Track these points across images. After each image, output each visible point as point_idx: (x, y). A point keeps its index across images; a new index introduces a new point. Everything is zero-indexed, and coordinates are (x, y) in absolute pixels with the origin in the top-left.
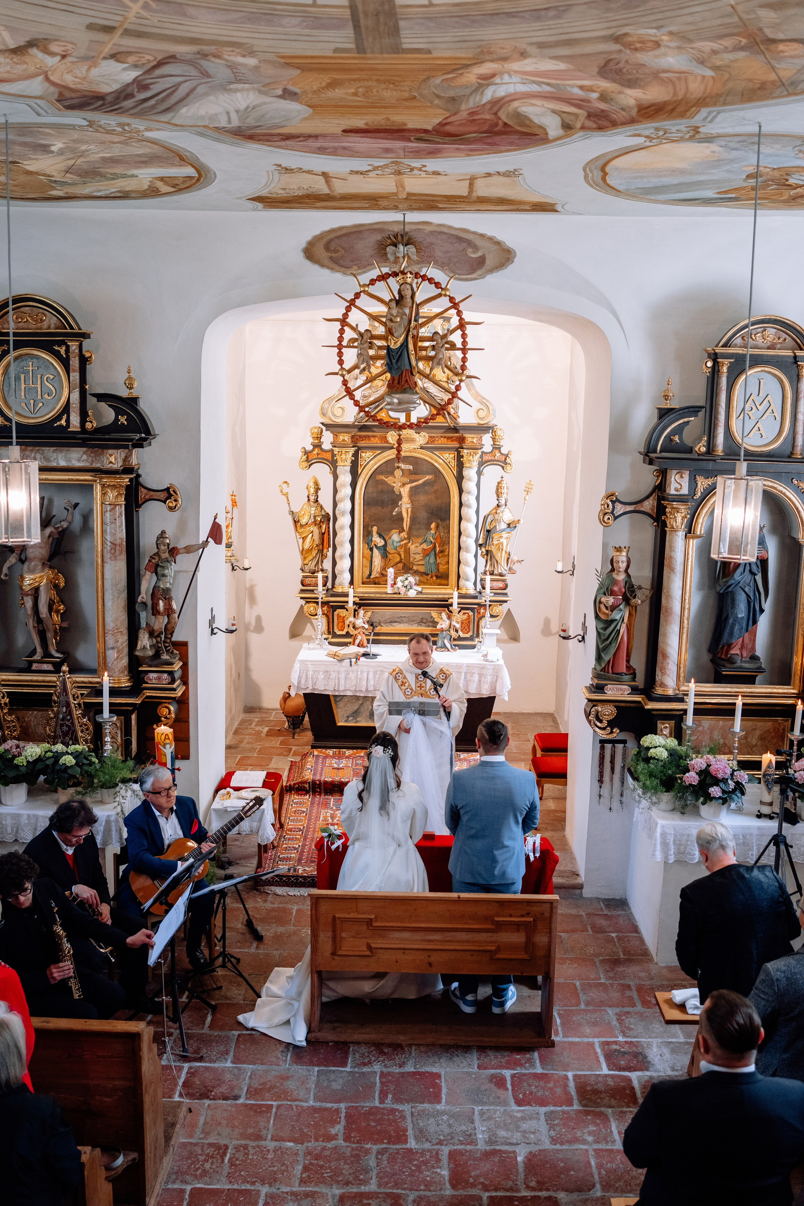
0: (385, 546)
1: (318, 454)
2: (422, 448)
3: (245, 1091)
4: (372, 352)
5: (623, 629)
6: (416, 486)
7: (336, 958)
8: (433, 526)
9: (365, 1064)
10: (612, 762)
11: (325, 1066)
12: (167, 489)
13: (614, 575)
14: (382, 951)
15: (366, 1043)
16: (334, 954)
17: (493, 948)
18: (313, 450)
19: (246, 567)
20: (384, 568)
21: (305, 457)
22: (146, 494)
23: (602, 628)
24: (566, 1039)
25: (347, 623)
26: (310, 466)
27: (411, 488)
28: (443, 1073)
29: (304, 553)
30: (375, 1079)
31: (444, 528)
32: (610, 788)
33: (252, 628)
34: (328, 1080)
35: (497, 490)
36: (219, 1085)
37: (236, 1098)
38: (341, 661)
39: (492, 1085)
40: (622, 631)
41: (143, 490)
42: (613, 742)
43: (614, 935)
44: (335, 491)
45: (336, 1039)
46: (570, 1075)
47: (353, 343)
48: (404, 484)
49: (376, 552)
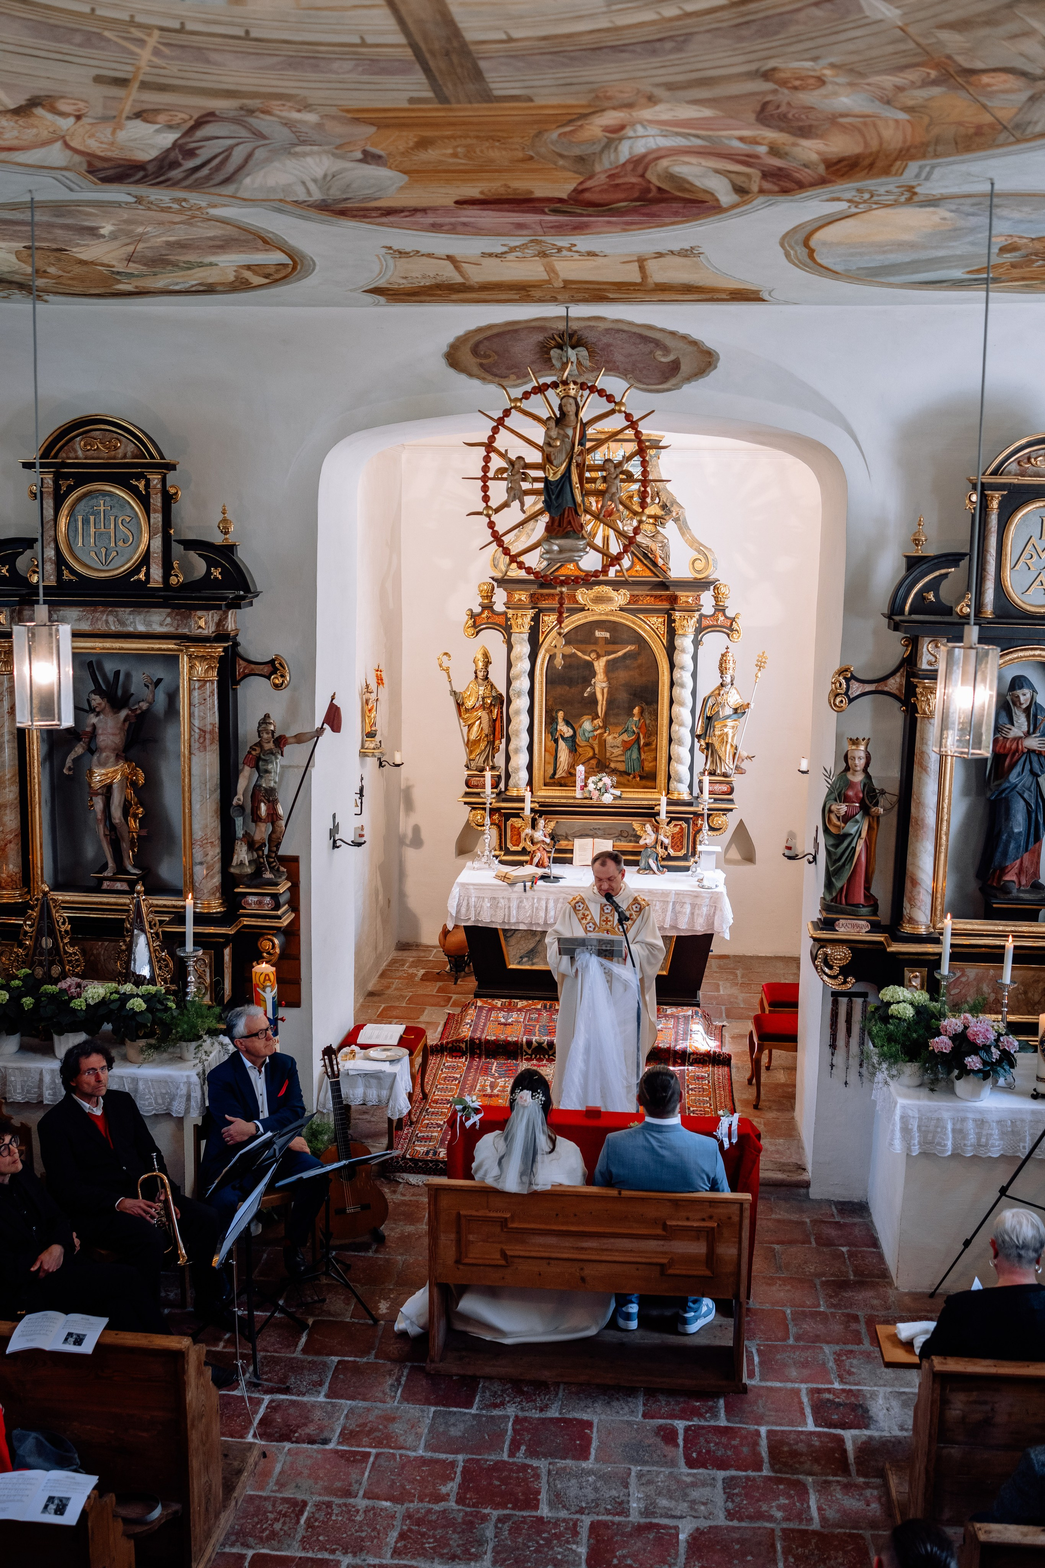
0: (574, 736)
1: (488, 618)
2: (621, 610)
3: (337, 1434)
4: (525, 486)
5: (860, 846)
6: (614, 660)
7: (461, 1267)
8: (636, 710)
9: (495, 1406)
10: (849, 1021)
11: (444, 1405)
12: (272, 662)
13: (850, 776)
14: (521, 1260)
15: (500, 1379)
16: (458, 1262)
17: (665, 1261)
18: (482, 612)
19: (398, 762)
20: (573, 766)
21: (471, 622)
22: (245, 668)
23: (832, 846)
24: (763, 1384)
25: (523, 835)
26: (478, 633)
27: (608, 662)
28: (595, 1421)
29: (470, 745)
30: (507, 1425)
31: (650, 713)
32: (845, 1055)
33: (408, 842)
34: (446, 1423)
35: (721, 664)
36: (305, 1425)
37: (326, 1441)
38: (512, 884)
39: (659, 1440)
40: (858, 849)
41: (241, 662)
42: (850, 995)
43: (844, 1249)
44: (510, 666)
45: (462, 1372)
46: (763, 1430)
47: (502, 473)
48: (599, 657)
49: (562, 744)
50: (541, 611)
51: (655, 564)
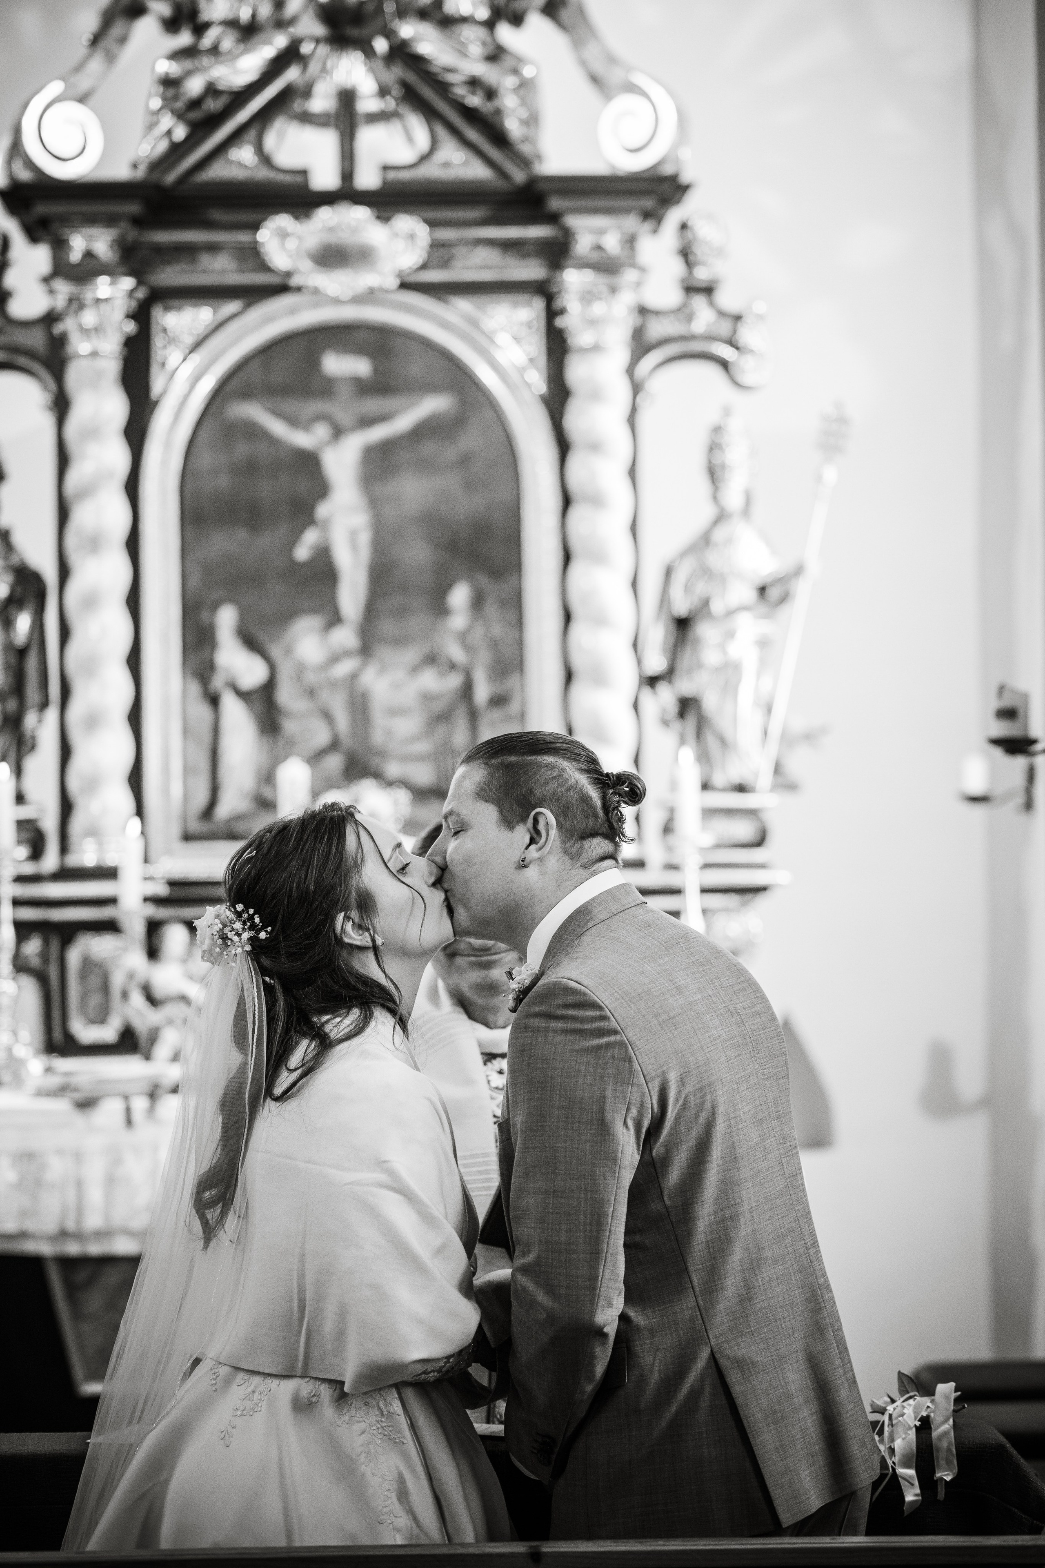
2: (405, 286)
8: (458, 596)
25: (117, 980)
27: (366, 449)
31: (499, 604)
48: (338, 432)
49: (233, 708)
50: (154, 296)
51: (500, 139)
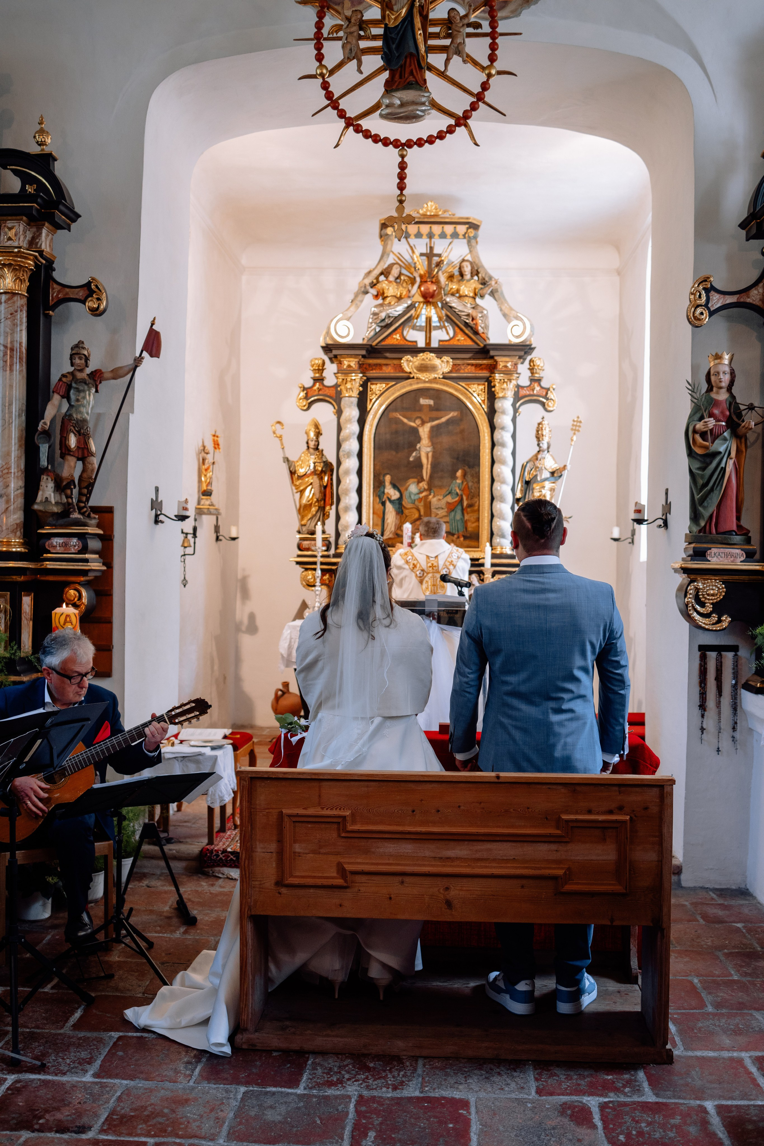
0: (400, 499)
1: (319, 390)
3: (102, 1119)
5: (730, 467)
6: (438, 426)
7: (284, 890)
8: (459, 473)
9: (330, 1084)
10: (719, 679)
11: (258, 1084)
12: (89, 283)
13: (713, 395)
14: (363, 878)
15: (337, 1054)
16: (279, 883)
17: (561, 872)
18: (314, 385)
19: (234, 535)
20: (400, 527)
21: (302, 394)
22: (59, 292)
23: (699, 469)
24: (690, 1053)
26: (310, 404)
27: (432, 428)
28: (472, 1100)
29: (303, 510)
30: (347, 1106)
31: (472, 476)
32: (717, 718)
33: (244, 628)
34: (260, 1106)
35: (538, 431)
36: (58, 1109)
37: (83, 1129)
39: (566, 1121)
40: (728, 470)
41: (55, 286)
42: (719, 649)
43: (739, 925)
44: (339, 429)
45: (284, 1045)
46: (710, 1105)
47: (337, 32)
48: (423, 423)
49: (389, 506)
50: (369, 379)
51: (476, 333)
